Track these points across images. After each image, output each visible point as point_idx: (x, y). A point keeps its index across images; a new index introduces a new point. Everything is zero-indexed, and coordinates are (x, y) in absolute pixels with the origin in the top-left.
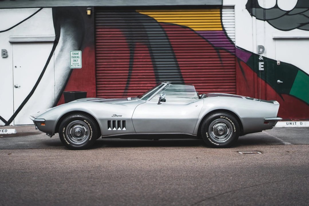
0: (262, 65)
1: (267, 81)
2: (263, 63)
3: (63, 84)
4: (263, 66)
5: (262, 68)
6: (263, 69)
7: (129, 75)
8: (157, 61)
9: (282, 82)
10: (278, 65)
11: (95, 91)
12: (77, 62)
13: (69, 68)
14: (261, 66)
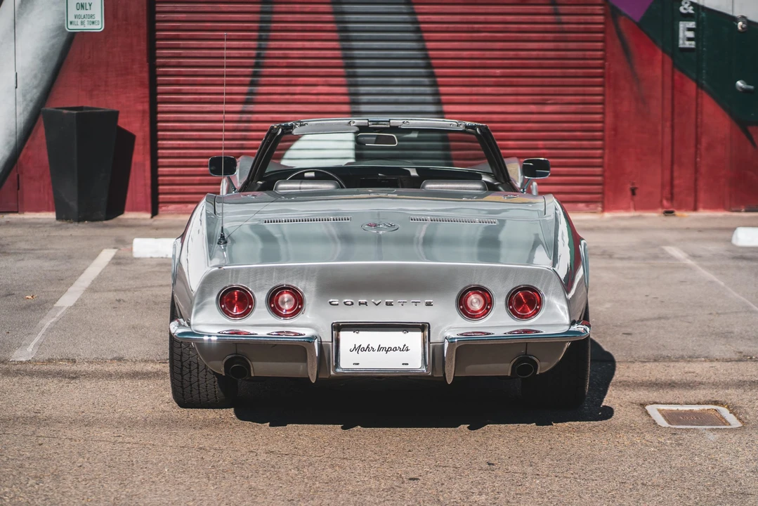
0: (689, 29)
1: (704, 82)
2: (692, 24)
3: (44, 84)
4: (691, 34)
5: (689, 39)
6: (692, 44)
7: (258, 57)
8: (349, 10)
9: (752, 87)
10: (739, 32)
11: (146, 106)
12: (88, 12)
13: (61, 28)
14: (685, 34)
